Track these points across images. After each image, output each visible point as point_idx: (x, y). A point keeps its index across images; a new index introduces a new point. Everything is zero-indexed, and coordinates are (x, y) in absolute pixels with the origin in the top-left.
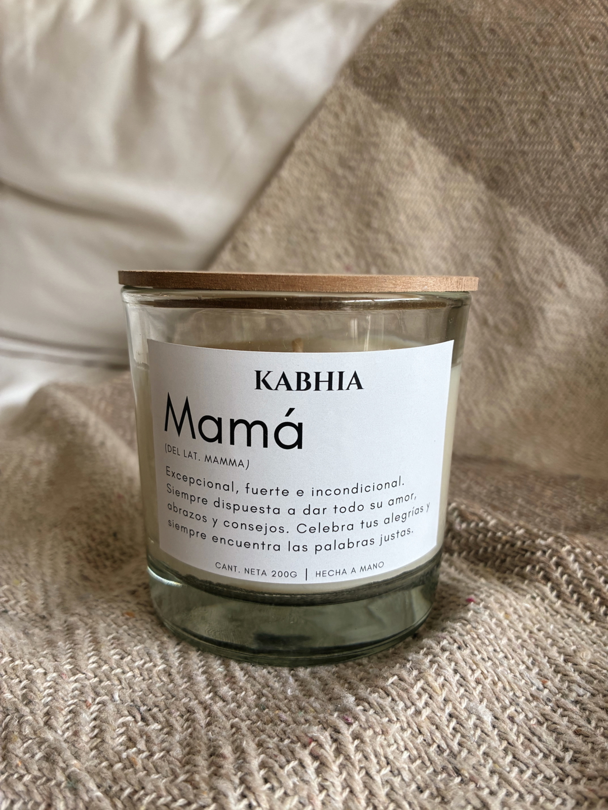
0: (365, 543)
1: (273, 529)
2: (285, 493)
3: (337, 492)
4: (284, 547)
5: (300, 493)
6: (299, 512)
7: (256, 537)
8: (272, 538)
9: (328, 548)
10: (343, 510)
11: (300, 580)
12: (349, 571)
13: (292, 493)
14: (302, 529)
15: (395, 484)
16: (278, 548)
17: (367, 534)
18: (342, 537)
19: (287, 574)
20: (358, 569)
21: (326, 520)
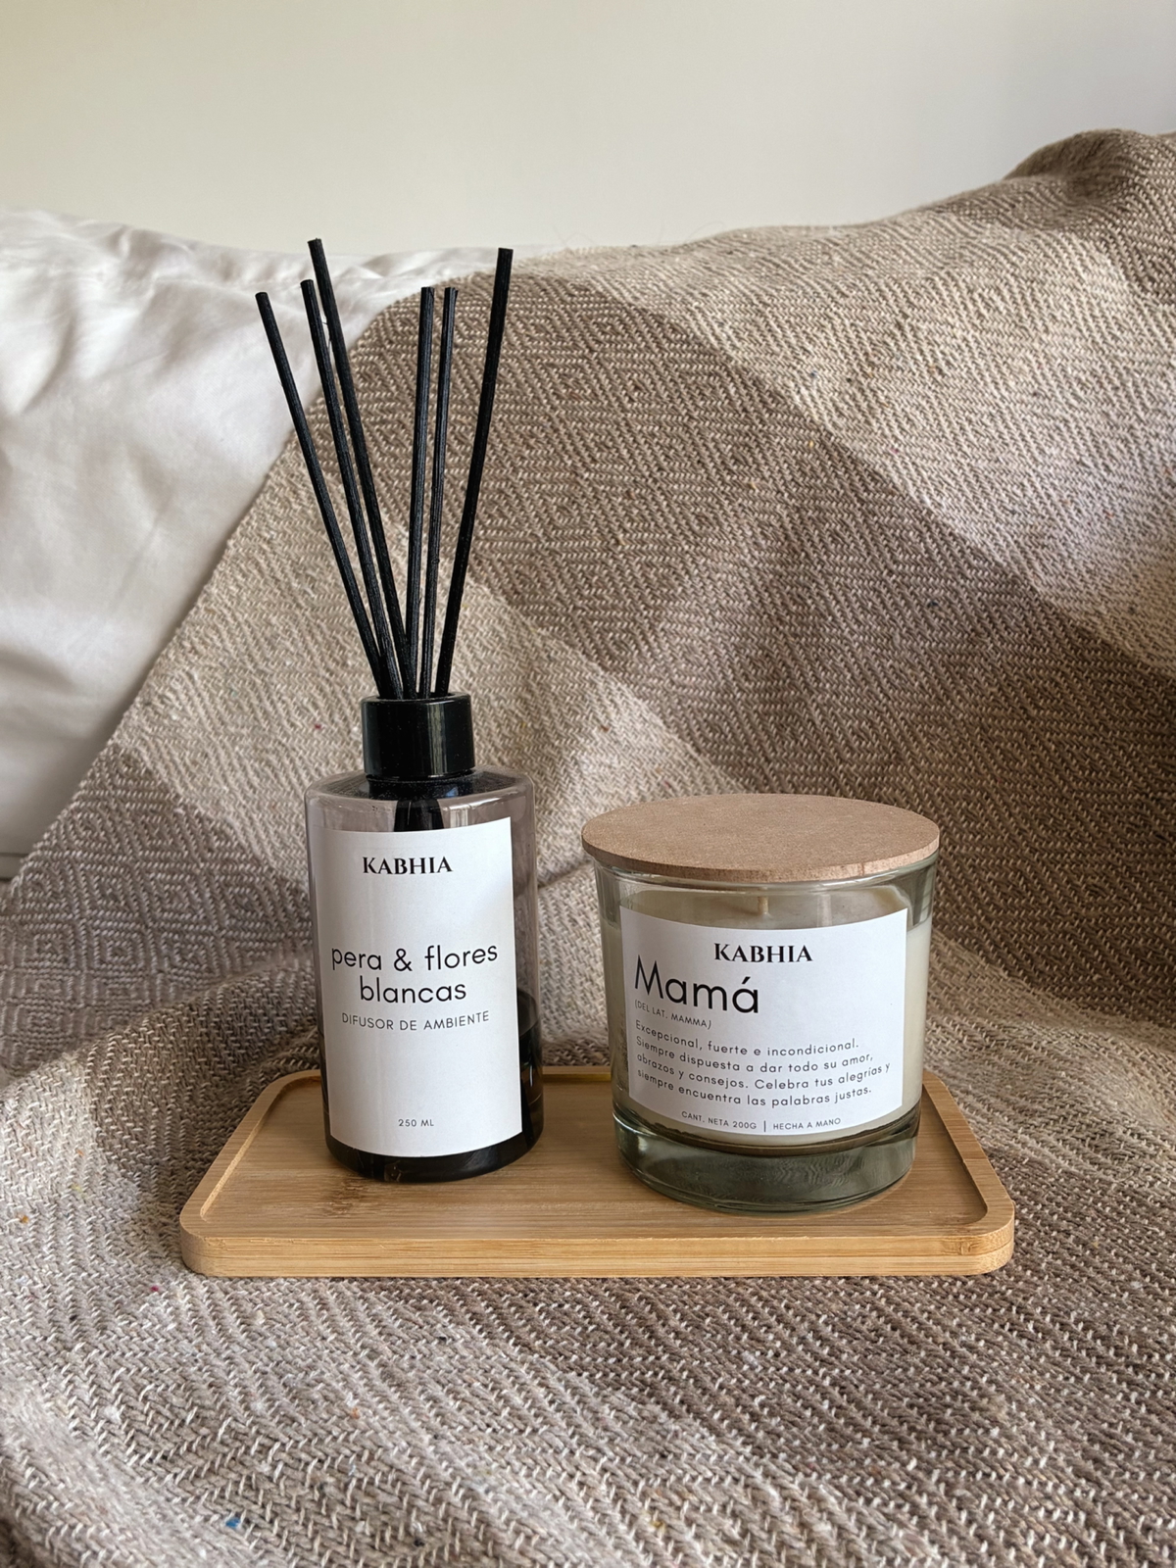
0: (820, 1100)
1: (733, 1083)
2: (744, 1051)
3: (792, 1052)
4: (744, 1100)
5: (757, 1052)
6: (757, 1069)
7: (717, 1090)
8: (732, 1092)
9: (785, 1102)
10: (798, 1069)
11: (759, 1132)
12: (805, 1125)
13: (750, 1052)
14: (759, 1084)
15: (848, 1046)
16: (738, 1101)
17: (823, 1092)
18: (798, 1093)
19: (747, 1125)
20: (814, 1124)
21: (782, 1077)
